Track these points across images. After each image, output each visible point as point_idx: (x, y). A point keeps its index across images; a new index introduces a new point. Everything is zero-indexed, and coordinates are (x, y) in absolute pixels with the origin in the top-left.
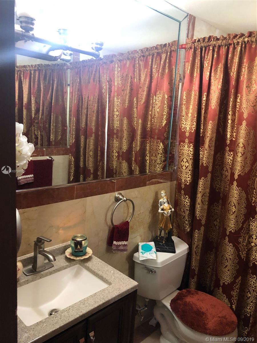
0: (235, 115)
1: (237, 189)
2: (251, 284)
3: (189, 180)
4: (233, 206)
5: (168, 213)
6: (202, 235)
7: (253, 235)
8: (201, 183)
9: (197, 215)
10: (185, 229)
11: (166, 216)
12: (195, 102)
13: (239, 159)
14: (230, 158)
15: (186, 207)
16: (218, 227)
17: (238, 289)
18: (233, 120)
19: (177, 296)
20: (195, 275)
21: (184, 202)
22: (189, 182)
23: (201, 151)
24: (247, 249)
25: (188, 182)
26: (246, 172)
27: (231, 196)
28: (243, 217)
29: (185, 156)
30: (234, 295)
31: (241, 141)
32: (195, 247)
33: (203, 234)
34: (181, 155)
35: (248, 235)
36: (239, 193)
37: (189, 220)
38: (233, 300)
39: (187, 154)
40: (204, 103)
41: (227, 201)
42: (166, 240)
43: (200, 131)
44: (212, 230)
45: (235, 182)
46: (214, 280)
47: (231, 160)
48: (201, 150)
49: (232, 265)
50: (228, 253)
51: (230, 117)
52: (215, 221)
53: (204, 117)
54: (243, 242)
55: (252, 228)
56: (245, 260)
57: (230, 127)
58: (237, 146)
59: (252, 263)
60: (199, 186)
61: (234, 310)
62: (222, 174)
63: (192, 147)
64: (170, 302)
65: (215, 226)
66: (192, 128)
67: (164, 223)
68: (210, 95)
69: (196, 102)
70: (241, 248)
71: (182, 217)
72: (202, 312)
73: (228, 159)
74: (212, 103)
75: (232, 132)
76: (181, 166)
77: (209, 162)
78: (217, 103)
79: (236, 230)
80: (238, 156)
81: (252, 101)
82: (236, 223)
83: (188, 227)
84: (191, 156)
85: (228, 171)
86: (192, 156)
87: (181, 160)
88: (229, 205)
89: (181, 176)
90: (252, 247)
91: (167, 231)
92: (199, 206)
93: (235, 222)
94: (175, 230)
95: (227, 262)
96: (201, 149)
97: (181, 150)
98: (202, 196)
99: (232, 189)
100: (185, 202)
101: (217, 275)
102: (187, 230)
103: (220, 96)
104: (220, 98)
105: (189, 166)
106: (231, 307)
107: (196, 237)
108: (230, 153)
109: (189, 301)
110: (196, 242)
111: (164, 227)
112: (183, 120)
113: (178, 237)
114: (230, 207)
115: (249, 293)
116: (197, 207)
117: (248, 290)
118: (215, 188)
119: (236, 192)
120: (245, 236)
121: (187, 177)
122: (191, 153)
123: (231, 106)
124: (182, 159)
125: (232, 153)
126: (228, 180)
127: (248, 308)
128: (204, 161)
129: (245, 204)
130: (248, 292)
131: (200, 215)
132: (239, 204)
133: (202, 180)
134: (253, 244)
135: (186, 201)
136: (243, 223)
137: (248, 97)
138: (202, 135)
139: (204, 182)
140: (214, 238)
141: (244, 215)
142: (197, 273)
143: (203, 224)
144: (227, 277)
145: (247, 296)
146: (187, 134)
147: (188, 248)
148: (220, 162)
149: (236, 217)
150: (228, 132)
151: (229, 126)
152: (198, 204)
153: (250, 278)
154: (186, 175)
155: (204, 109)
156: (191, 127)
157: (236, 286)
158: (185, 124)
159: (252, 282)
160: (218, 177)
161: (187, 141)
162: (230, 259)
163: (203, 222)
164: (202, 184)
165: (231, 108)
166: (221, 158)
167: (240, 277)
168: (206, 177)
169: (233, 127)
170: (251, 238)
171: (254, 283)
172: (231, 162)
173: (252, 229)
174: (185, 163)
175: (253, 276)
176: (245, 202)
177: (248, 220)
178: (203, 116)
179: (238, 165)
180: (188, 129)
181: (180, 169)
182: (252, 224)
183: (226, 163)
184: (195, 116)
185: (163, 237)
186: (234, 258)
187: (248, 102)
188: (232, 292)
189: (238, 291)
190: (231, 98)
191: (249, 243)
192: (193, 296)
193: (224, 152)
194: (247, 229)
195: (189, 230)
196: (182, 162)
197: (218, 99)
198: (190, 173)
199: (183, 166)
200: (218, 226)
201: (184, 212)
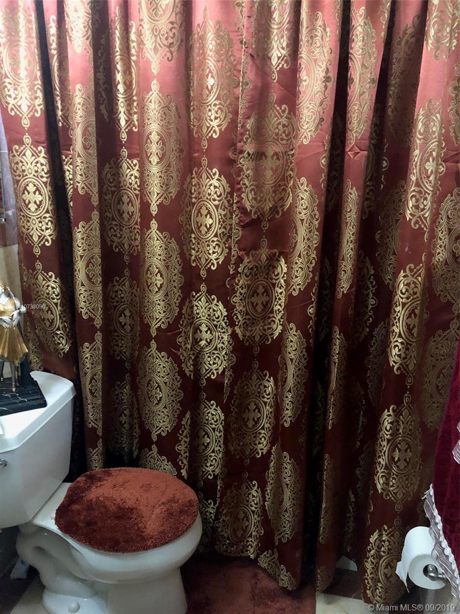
0: (130, 73)
1: (160, 237)
2: (208, 419)
3: (50, 236)
4: (156, 275)
5: (11, 319)
6: (100, 352)
7: (200, 325)
8: (79, 236)
9: (82, 310)
10: (58, 350)
11: (8, 326)
12: (30, 39)
13: (154, 169)
14: (131, 173)
15: (53, 299)
16: (129, 327)
17: (188, 436)
18: (128, 83)
19: (67, 497)
20: (98, 437)
21: (45, 288)
22: (49, 238)
23: (67, 162)
24: (193, 354)
25: (47, 240)
26: (173, 198)
27: (149, 253)
28: (178, 293)
29: (30, 178)
30: (181, 450)
31: (154, 128)
32: (88, 379)
33: (101, 348)
34: (19, 176)
35: (192, 328)
36: (165, 243)
37: (65, 325)
38: (181, 460)
39: (34, 173)
40: (53, 41)
41: (141, 266)
42: (18, 385)
43: (55, 115)
44: (118, 336)
45: (154, 221)
46: (137, 437)
47: (136, 177)
48: (66, 160)
49: (171, 394)
50: (159, 372)
51: (119, 77)
52: (121, 316)
53: (60, 77)
54: (185, 344)
55: (198, 311)
56: (192, 378)
57: (122, 102)
58: (147, 140)
59: (205, 379)
60: (75, 244)
61: (186, 478)
62: (122, 211)
63: (43, 154)
64: (54, 515)
65: (123, 327)
66: (34, 106)
67: (7, 344)
68: (66, 18)
69: (33, 38)
70: (183, 356)
71: (48, 324)
72: (129, 507)
73: (128, 177)
74: (75, 40)
75: (129, 113)
76: (25, 203)
77: (90, 185)
78: (87, 39)
79: (169, 322)
80: (152, 162)
81: (165, 33)
82: (168, 307)
83: (64, 342)
84: (46, 176)
85: (132, 203)
86: (48, 175)
87: (21, 189)
88: (147, 274)
89: (28, 229)
90: (202, 348)
91: (17, 363)
92: (83, 290)
93: (165, 307)
94: (34, 358)
95: (160, 391)
96: (66, 158)
97: (17, 163)
98: (87, 266)
99: (150, 238)
100: (50, 288)
101: (142, 425)
102: (63, 349)
103: (91, 21)
104: (91, 27)
105: (44, 201)
106: (180, 476)
107: (87, 358)
108: (132, 162)
109: (96, 497)
110: (88, 368)
111: (9, 353)
112: (9, 87)
113: (45, 370)
114: (151, 278)
115: (206, 436)
116: (78, 292)
117: (204, 433)
118: (112, 245)
119: (157, 243)
120: (186, 331)
121: (44, 228)
122: (43, 170)
123: (117, 49)
124: (23, 185)
125: (135, 161)
126: (136, 224)
127: (208, 465)
128: (79, 183)
129: (180, 265)
130: (204, 436)
131: (89, 308)
132: (167, 267)
133: (80, 230)
134: (203, 343)
135: (51, 285)
136: (181, 306)
137: (156, 23)
138: (62, 123)
139: (87, 232)
140: (125, 353)
141: (180, 288)
142: (100, 434)
143: (98, 327)
144: (164, 422)
145: (204, 444)
146: (26, 123)
147: (72, 388)
148: (113, 185)
149: (167, 295)
150: (120, 112)
151: (121, 100)
152: (80, 284)
153: (205, 408)
154: (40, 225)
155: (56, 57)
156: (32, 104)
157: (183, 431)
158: (13, 96)
159: (210, 415)
160: (113, 219)
161: (27, 139)
162: (166, 383)
163: (98, 323)
164: (83, 239)
165: (119, 55)
166: (114, 175)
167: (189, 412)
168: (88, 219)
169: (129, 100)
170: (198, 331)
171: (213, 415)
172: (136, 183)
173: (198, 314)
174: (32, 194)
175: (210, 403)
176: (178, 261)
177: (190, 298)
178: (56, 77)
179: (156, 182)
180: (25, 109)
181: (21, 211)
182: (197, 304)
183: (125, 186)
184: (36, 75)
185: (11, 378)
186: (173, 380)
187: (156, 36)
188: (178, 446)
189: (188, 440)
190: (117, 29)
191: (196, 341)
192: (102, 483)
193: (119, 161)
194: (189, 315)
195: (67, 348)
196: (24, 193)
197: (86, 29)
198: (50, 217)
199: (29, 202)
200: (130, 325)
201: (50, 312)
